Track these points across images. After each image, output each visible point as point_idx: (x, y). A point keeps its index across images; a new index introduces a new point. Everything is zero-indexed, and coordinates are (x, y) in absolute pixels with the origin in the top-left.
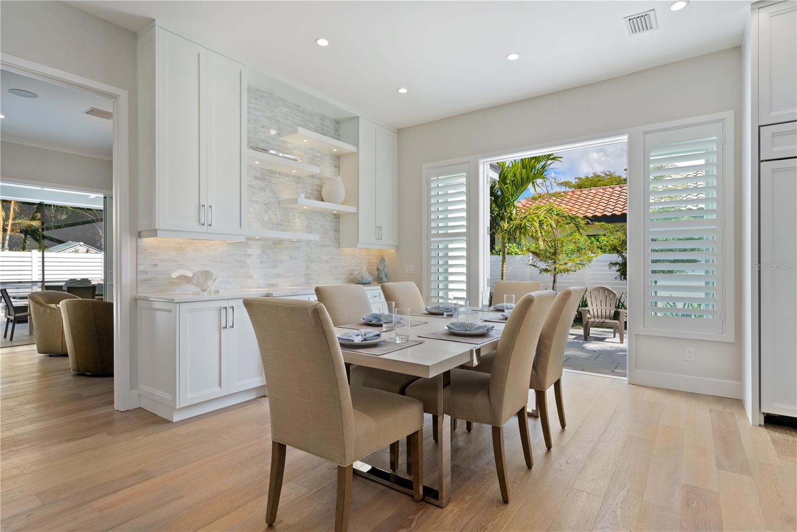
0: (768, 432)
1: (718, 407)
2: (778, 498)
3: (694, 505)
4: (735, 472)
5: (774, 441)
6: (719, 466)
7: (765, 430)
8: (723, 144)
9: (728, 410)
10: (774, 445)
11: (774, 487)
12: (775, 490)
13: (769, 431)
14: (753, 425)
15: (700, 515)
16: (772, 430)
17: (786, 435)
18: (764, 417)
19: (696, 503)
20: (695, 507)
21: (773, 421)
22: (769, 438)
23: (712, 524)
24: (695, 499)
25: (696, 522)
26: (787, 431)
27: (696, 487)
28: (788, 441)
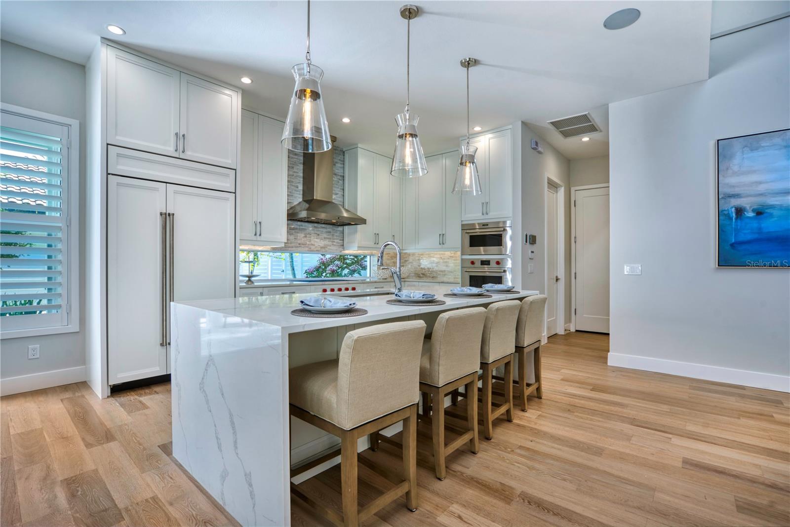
0: (116, 400)
1: (67, 395)
2: (140, 447)
3: (79, 493)
4: (103, 444)
5: (122, 405)
6: (88, 445)
7: (113, 399)
8: (68, 148)
9: (77, 394)
10: (123, 408)
11: (134, 440)
12: (136, 441)
13: (116, 398)
14: (102, 399)
15: (88, 497)
16: (117, 397)
17: (128, 397)
18: (111, 388)
19: (80, 490)
20: (81, 494)
21: (117, 390)
22: (118, 404)
23: (101, 499)
24: (78, 487)
25: (87, 506)
26: (128, 394)
27: (75, 476)
28: (131, 400)
